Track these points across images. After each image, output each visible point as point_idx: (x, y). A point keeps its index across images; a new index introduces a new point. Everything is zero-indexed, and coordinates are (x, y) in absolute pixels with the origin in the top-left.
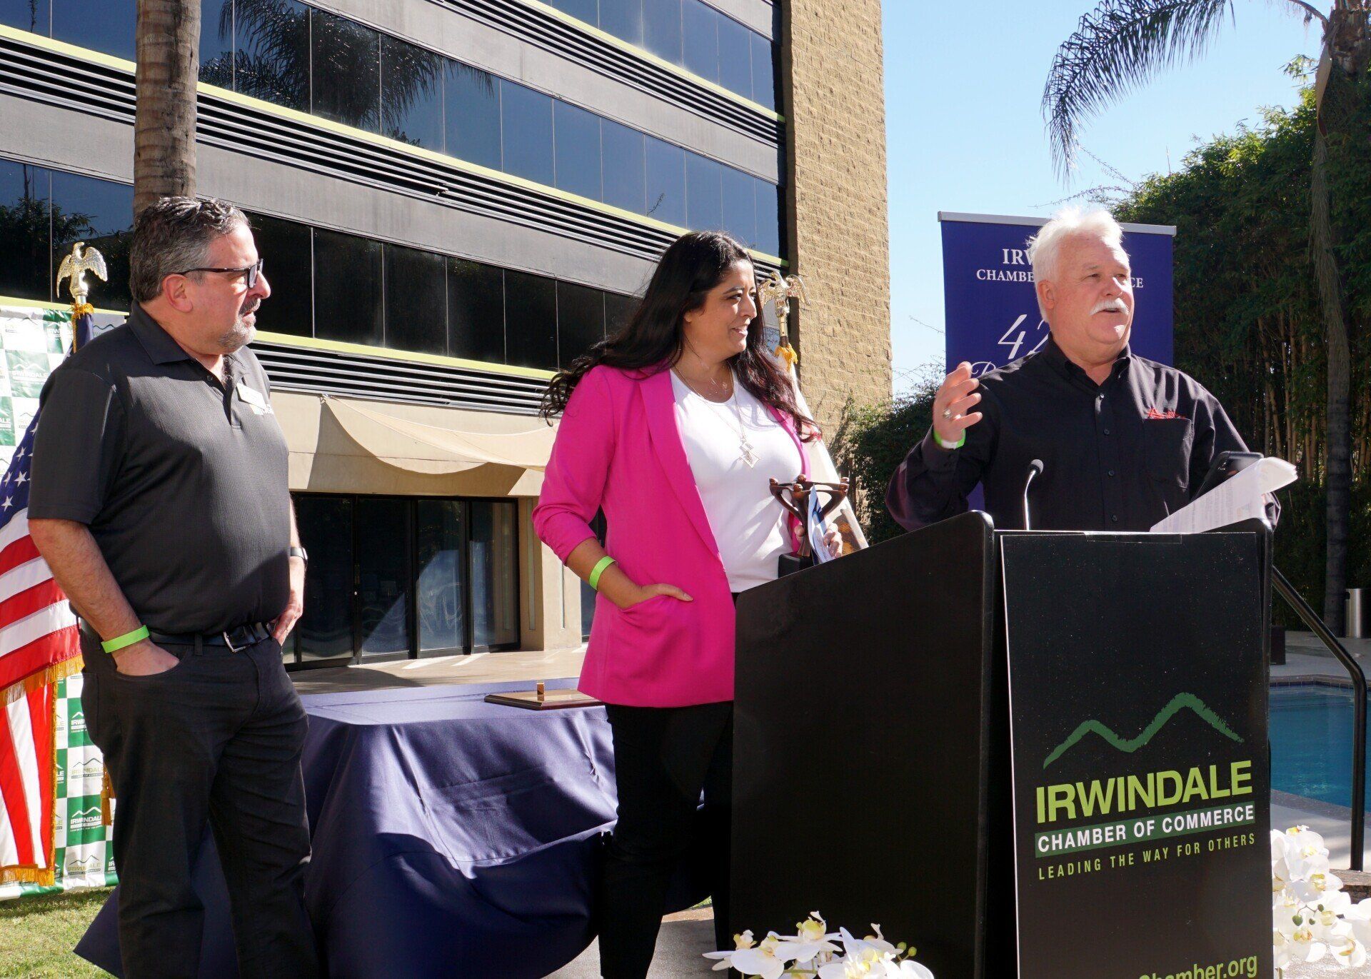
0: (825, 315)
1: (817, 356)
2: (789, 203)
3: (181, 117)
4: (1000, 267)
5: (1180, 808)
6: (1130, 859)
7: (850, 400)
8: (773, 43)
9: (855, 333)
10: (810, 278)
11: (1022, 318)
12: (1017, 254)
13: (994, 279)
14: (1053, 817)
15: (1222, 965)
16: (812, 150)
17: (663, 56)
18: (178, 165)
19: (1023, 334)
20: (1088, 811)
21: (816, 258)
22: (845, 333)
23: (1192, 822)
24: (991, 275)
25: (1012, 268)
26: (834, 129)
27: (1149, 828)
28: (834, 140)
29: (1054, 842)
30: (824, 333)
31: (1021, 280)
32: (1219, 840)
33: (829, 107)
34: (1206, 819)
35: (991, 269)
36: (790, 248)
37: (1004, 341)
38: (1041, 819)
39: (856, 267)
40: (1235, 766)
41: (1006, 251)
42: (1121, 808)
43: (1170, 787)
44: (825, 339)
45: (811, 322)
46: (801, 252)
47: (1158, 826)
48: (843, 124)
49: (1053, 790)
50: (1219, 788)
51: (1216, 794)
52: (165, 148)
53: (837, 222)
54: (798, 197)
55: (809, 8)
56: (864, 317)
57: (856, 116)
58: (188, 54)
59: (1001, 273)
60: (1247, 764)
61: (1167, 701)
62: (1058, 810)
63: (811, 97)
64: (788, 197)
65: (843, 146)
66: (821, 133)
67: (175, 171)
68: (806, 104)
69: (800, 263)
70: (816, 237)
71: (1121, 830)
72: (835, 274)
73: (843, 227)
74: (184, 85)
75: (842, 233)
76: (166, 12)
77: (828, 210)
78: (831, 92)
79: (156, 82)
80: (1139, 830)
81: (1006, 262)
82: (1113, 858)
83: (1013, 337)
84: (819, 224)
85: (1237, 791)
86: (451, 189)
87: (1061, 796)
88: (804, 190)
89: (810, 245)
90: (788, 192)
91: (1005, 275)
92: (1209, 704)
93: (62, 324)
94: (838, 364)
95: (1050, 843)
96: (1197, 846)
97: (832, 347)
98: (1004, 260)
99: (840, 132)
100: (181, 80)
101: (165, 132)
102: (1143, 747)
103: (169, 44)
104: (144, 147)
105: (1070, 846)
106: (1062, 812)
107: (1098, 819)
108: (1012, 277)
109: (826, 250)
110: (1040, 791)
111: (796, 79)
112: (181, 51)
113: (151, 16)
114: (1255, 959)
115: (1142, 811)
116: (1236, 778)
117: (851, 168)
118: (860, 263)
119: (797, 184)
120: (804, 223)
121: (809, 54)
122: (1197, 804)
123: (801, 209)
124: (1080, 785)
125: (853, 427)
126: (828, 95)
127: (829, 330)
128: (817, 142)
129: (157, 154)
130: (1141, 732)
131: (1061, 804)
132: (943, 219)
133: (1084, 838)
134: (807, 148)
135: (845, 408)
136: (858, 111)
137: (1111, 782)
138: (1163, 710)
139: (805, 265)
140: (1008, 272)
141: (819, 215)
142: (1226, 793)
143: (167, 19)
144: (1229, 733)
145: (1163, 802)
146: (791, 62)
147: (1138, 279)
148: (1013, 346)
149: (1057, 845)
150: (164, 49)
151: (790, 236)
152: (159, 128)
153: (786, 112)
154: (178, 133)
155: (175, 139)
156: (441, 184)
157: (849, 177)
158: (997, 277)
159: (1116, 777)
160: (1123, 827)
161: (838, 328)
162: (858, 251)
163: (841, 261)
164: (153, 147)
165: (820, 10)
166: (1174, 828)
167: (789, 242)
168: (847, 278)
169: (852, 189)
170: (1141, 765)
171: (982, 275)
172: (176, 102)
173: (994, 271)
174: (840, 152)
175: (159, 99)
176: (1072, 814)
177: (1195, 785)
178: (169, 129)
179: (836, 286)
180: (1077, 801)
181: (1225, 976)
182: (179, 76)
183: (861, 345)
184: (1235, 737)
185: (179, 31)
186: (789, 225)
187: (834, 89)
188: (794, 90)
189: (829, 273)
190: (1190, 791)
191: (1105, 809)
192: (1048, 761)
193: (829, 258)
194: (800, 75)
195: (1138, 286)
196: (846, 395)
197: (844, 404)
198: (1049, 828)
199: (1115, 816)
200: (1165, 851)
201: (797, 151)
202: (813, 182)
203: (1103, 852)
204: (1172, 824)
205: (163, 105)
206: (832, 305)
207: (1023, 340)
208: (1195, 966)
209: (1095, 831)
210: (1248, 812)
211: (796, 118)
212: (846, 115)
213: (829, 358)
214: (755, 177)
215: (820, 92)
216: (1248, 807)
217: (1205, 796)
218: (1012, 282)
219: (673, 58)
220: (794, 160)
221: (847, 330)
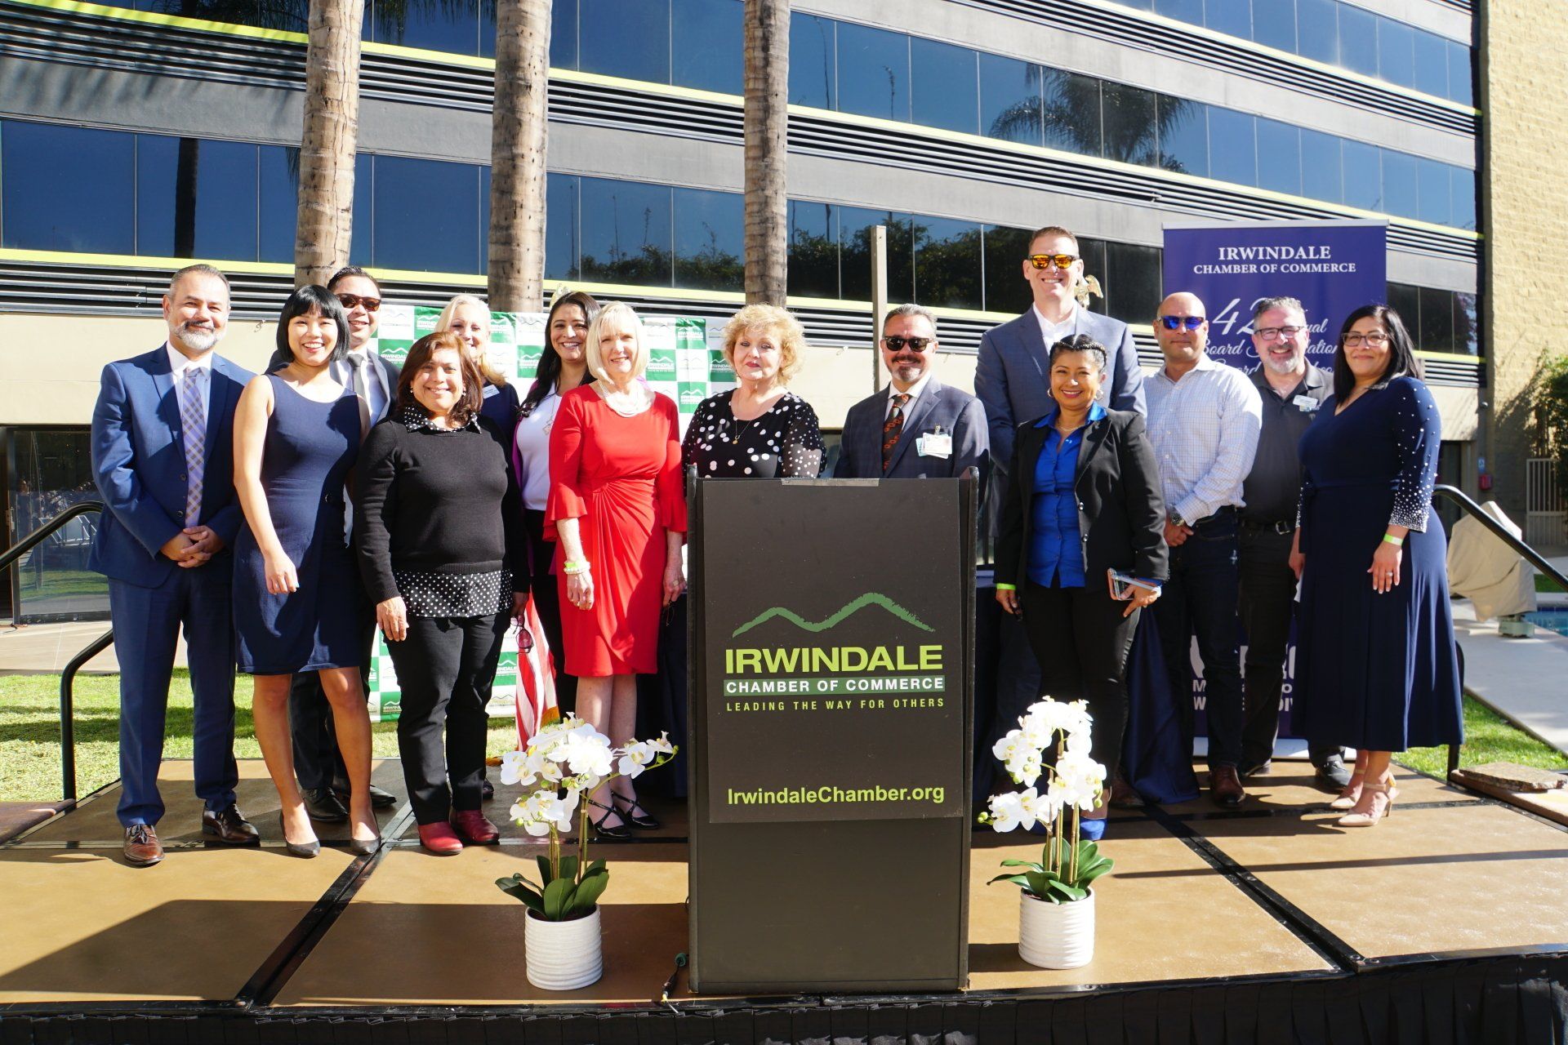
0: (1520, 278)
1: (1511, 314)
2: (1485, 185)
3: (772, 181)
4: (1215, 261)
5: (865, 674)
6: (813, 705)
7: (1545, 350)
8: (1471, 48)
9: (1553, 293)
10: (1504, 248)
11: (1235, 302)
12: (1233, 251)
13: (1210, 272)
14: (740, 670)
15: (906, 790)
16: (1509, 137)
17: (1360, 71)
18: (768, 214)
19: (1236, 314)
20: (773, 668)
21: (1511, 230)
22: (1541, 293)
23: (877, 685)
24: (1208, 269)
25: (1227, 263)
26: (1533, 116)
27: (832, 686)
28: (1532, 126)
29: (741, 687)
30: (1519, 294)
31: (1235, 272)
32: (905, 701)
33: (1527, 97)
34: (891, 685)
35: (1208, 264)
36: (1486, 223)
37: (1220, 320)
38: (730, 670)
39: (1554, 235)
40: (923, 649)
41: (1222, 250)
42: (806, 669)
43: (854, 659)
44: (1519, 299)
45: (1505, 286)
46: (1495, 226)
47: (842, 685)
48: (1542, 110)
49: (740, 653)
50: (906, 662)
51: (901, 666)
52: (761, 204)
53: (1534, 197)
54: (1493, 178)
55: (1508, 11)
56: (1562, 278)
57: (1558, 101)
58: (776, 137)
59: (1217, 267)
60: (939, 648)
61: (856, 598)
62: (745, 667)
63: (1509, 91)
64: (1484, 179)
65: (1542, 130)
66: (1519, 122)
67: (767, 218)
68: (1503, 97)
69: (1494, 236)
70: (1512, 213)
71: (805, 685)
72: (1532, 243)
73: (1540, 200)
74: (773, 159)
75: (1539, 206)
76: (759, 110)
77: (1525, 188)
78: (1531, 83)
79: (754, 159)
80: (823, 686)
81: (1222, 258)
82: (796, 703)
83: (1228, 317)
84: (1515, 200)
85: (924, 666)
86: (1163, 196)
87: (751, 657)
88: (1500, 172)
89: (1506, 220)
90: (1484, 175)
91: (1221, 269)
92: (897, 601)
93: (689, 328)
94: (1533, 320)
95: (738, 687)
96: (881, 703)
97: (1527, 306)
98: (1219, 256)
99: (1540, 118)
100: (771, 155)
101: (760, 192)
102: (829, 629)
103: (761, 132)
104: (748, 204)
105: (756, 691)
106: (749, 669)
107: (782, 674)
108: (1227, 269)
109: (1522, 223)
110: (729, 653)
111: (1492, 77)
112: (770, 135)
113: (750, 113)
114: (942, 790)
115: (825, 672)
116: (924, 657)
117: (1551, 149)
118: (1559, 231)
119: (1493, 167)
120: (1499, 201)
121: (1507, 53)
122: (881, 672)
123: (1495, 189)
124: (766, 652)
125: (1547, 374)
126: (1528, 86)
127: (1524, 291)
128: (1514, 129)
129: (756, 208)
130: (827, 618)
131: (748, 662)
132: (1165, 228)
133: (768, 687)
134: (1503, 136)
135: (1539, 358)
136: (1560, 97)
137: (796, 651)
138: (850, 604)
139: (1500, 237)
140: (1224, 267)
141: (1516, 193)
142: (915, 667)
143: (760, 114)
144: (919, 624)
145: (846, 668)
146: (1487, 61)
147: (1350, 265)
148: (1225, 325)
149: (744, 690)
150: (759, 135)
151: (1485, 213)
152: (757, 190)
153: (1483, 106)
154: (769, 192)
155: (767, 197)
156: (1156, 193)
157: (1548, 157)
158: (1213, 269)
159: (801, 647)
160: (807, 683)
161: (1533, 290)
162: (1557, 221)
163: (1538, 231)
164: (752, 203)
165: (1521, 13)
166: (857, 687)
167: (1485, 218)
168: (1544, 246)
169: (1550, 167)
170: (827, 642)
171: (1199, 269)
172: (768, 171)
173: (1210, 267)
174: (1539, 135)
175: (756, 170)
176: (758, 669)
177: (881, 658)
178: (763, 190)
179: (1531, 253)
180: (763, 661)
181: (909, 798)
182: (769, 152)
183: (1557, 304)
184: (925, 627)
185: (768, 122)
186: (1485, 204)
187: (1534, 81)
188: (1491, 87)
189: (1525, 243)
190: (875, 663)
191: (790, 668)
192: (736, 633)
193: (1526, 229)
194: (1497, 73)
195: (1350, 270)
196: (1541, 348)
197: (1539, 355)
198: (735, 676)
199: (798, 674)
200: (848, 704)
201: (1493, 140)
202: (1509, 165)
203: (788, 698)
204: (857, 685)
205: (759, 174)
206: (1527, 270)
207: (1236, 319)
208: (878, 787)
209: (779, 683)
210: (936, 683)
211: (1492, 111)
212: (1547, 102)
213: (1524, 315)
214: (1449, 165)
215: (1519, 85)
216: (936, 679)
217: (891, 667)
218: (1227, 274)
219: (1369, 70)
220: (1489, 148)
221: (1543, 290)
